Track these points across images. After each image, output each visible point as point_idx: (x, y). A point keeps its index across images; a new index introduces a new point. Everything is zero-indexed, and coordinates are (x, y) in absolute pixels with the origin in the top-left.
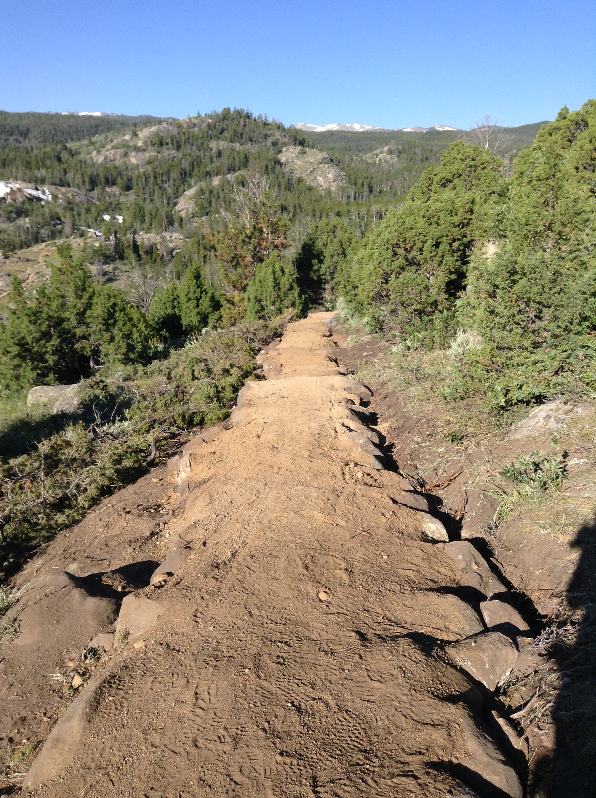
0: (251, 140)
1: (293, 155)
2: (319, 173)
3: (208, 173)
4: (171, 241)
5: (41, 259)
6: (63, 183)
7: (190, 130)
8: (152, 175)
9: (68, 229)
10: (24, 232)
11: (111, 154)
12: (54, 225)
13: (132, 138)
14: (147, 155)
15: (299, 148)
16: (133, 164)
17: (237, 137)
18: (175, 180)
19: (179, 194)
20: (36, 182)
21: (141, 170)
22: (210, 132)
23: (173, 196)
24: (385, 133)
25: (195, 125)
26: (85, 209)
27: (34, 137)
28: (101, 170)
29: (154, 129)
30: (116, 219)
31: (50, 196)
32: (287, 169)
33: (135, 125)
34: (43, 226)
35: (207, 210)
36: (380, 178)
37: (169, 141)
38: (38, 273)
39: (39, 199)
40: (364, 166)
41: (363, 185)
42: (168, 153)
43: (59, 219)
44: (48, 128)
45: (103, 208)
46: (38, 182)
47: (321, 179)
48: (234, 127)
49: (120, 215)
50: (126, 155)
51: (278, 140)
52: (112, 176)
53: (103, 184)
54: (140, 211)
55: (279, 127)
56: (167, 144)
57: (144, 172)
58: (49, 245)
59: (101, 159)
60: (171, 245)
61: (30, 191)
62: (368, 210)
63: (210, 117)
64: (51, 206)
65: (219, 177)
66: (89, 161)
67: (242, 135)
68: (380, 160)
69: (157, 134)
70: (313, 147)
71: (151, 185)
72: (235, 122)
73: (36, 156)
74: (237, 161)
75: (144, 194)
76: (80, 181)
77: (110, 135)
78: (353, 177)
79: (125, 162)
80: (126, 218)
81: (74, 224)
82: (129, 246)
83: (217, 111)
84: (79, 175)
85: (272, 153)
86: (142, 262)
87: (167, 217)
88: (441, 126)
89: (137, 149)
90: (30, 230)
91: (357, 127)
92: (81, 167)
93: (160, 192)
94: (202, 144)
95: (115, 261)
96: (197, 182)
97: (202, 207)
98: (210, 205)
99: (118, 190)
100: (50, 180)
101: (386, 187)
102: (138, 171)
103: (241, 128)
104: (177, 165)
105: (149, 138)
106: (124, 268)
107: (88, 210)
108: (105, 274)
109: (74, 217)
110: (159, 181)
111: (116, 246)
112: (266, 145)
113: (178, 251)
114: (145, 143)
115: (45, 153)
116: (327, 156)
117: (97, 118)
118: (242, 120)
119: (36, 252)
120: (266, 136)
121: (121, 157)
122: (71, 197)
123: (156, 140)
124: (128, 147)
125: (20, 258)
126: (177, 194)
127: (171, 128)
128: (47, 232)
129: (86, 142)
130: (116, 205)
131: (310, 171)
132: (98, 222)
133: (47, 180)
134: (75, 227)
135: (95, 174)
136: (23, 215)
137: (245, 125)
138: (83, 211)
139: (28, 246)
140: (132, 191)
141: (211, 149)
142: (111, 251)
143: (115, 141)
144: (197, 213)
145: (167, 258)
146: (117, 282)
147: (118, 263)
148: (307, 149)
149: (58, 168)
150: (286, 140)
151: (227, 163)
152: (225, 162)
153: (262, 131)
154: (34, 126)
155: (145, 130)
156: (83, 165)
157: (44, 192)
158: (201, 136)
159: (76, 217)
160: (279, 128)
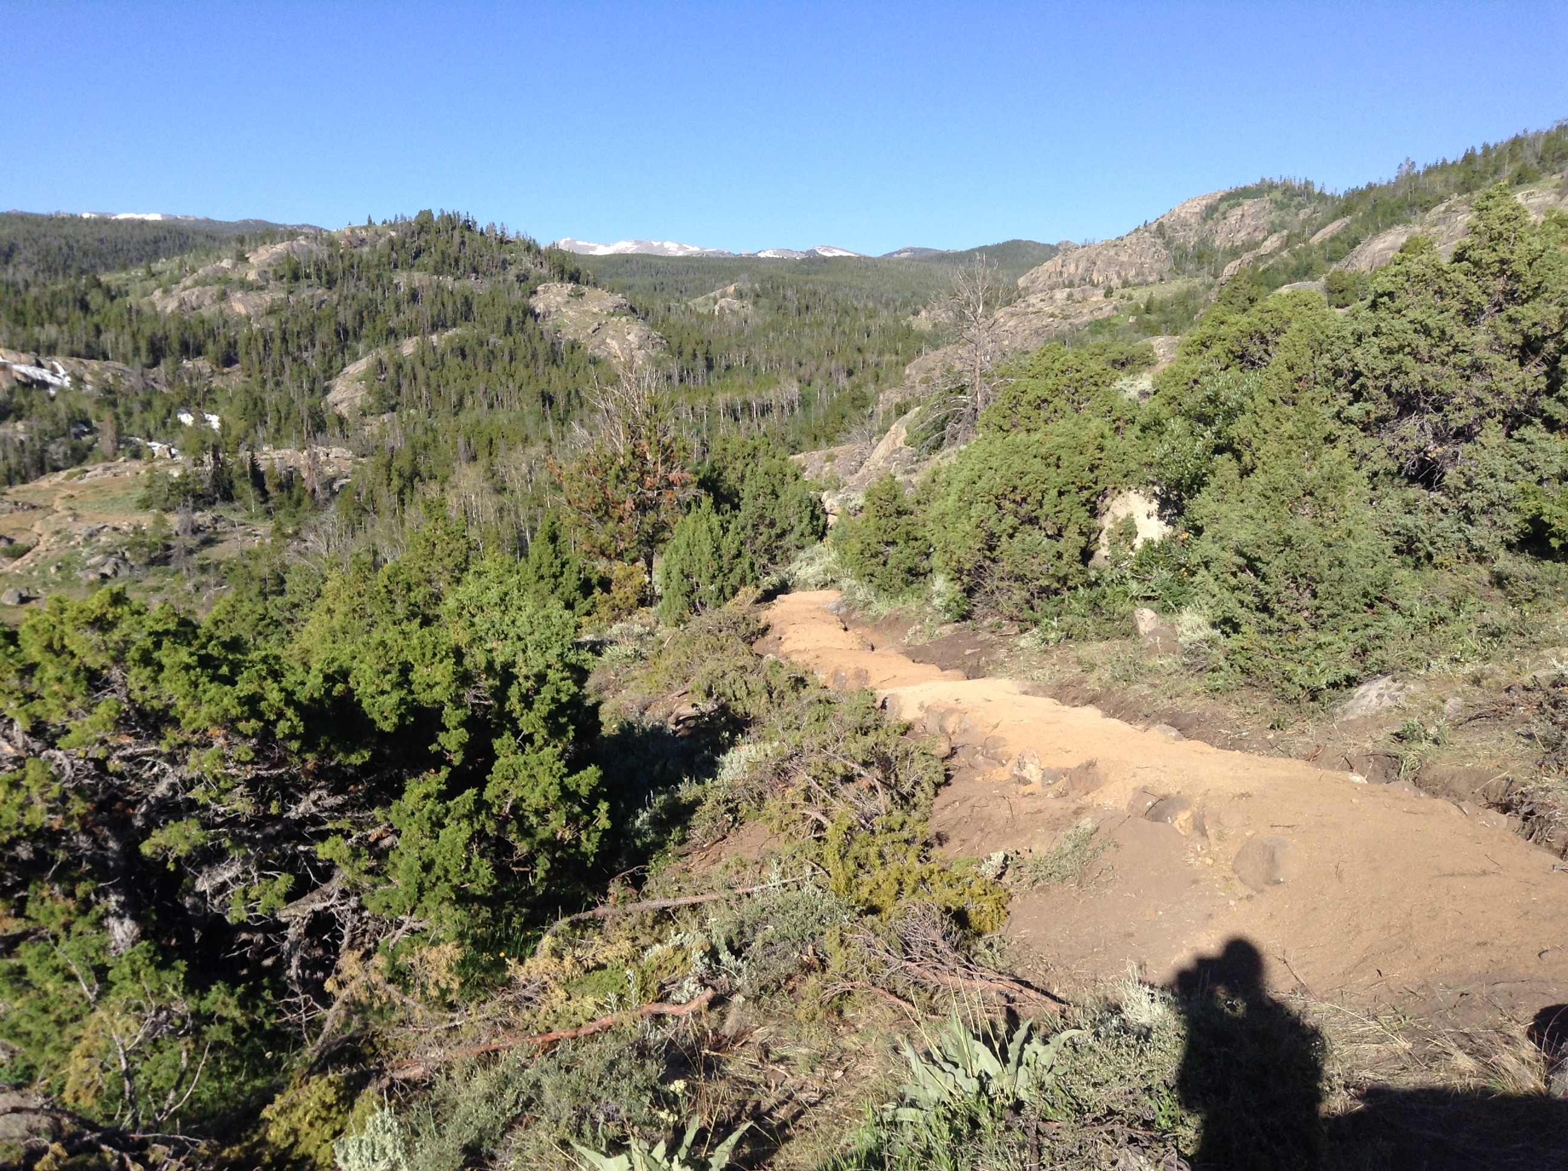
0: (475, 270)
1: (559, 299)
2: (611, 332)
3: (391, 332)
4: (328, 463)
5: (58, 504)
6: (93, 353)
7: (354, 251)
8: (278, 334)
9: (105, 442)
10: (16, 450)
11: (192, 296)
12: (77, 436)
13: (235, 266)
14: (267, 297)
15: (571, 286)
16: (239, 315)
17: (448, 264)
18: (324, 346)
19: (334, 372)
20: (37, 351)
21: (256, 326)
22: (394, 255)
23: (321, 376)
24: (725, 259)
25: (363, 240)
26: (142, 403)
27: (26, 261)
28: (172, 325)
29: (280, 247)
30: (206, 421)
31: (68, 378)
32: (548, 325)
33: (241, 240)
34: (53, 438)
35: (393, 402)
36: (726, 343)
37: (311, 270)
38: (58, 532)
39: (44, 385)
40: (694, 320)
41: (695, 356)
42: (309, 293)
43: (87, 423)
44: (55, 244)
45: (177, 400)
46: (42, 351)
47: (614, 344)
48: (441, 246)
49: (212, 413)
50: (223, 296)
51: (528, 271)
52: (195, 338)
53: (177, 354)
54: (256, 404)
55: (530, 247)
56: (308, 276)
57: (262, 331)
58: (74, 475)
59: (172, 305)
60: (330, 471)
61: (24, 368)
62: (710, 401)
63: (393, 226)
64: (70, 398)
65: (415, 339)
66: (146, 309)
67: (457, 261)
68: (721, 308)
69: (287, 257)
70: (595, 285)
71: (275, 355)
72: (444, 236)
73: (36, 299)
74: (450, 309)
75: (261, 371)
76: (130, 347)
77: (189, 259)
78: (675, 341)
79: (221, 312)
80: (227, 418)
81: (119, 433)
82: (244, 474)
83: (406, 215)
84: (126, 337)
85: (517, 295)
86: (270, 504)
87: (312, 416)
88: (828, 249)
89: (246, 286)
90: (28, 445)
91: (673, 249)
92: (130, 320)
93: (295, 368)
94: (379, 277)
95: (214, 503)
96: (370, 348)
97: (382, 396)
98: (398, 393)
99: (208, 364)
100: (67, 347)
101: (737, 359)
102: (250, 329)
103: (456, 247)
104: (329, 317)
105: (270, 265)
106: (236, 518)
107: (147, 405)
108: (196, 530)
109: (117, 418)
110: (292, 348)
111: (217, 475)
112: (505, 281)
113: (344, 481)
114: (263, 274)
115: (54, 294)
116: (624, 301)
117: (155, 225)
118: (456, 233)
119: (47, 491)
120: (505, 264)
121: (214, 302)
122: (111, 380)
123: (285, 270)
124: (228, 282)
125: (16, 503)
126: (330, 372)
127: (314, 247)
128: (62, 449)
129: (141, 272)
130: (205, 394)
131: (592, 328)
132: (168, 427)
133: (59, 346)
134: (121, 439)
135: (160, 334)
136: (12, 417)
137: (463, 243)
138: (137, 407)
139: (24, 481)
140: (238, 366)
141: (397, 286)
142: (206, 485)
143: (200, 271)
144: (370, 407)
145: (321, 495)
146: (225, 544)
147: (221, 509)
148: (586, 289)
149: (83, 323)
150: (544, 271)
151: (429, 314)
152: (426, 310)
153: (496, 254)
154: (25, 240)
155: (261, 250)
156: (134, 317)
157: (54, 372)
158: (375, 262)
159: (123, 418)
160: (528, 248)
